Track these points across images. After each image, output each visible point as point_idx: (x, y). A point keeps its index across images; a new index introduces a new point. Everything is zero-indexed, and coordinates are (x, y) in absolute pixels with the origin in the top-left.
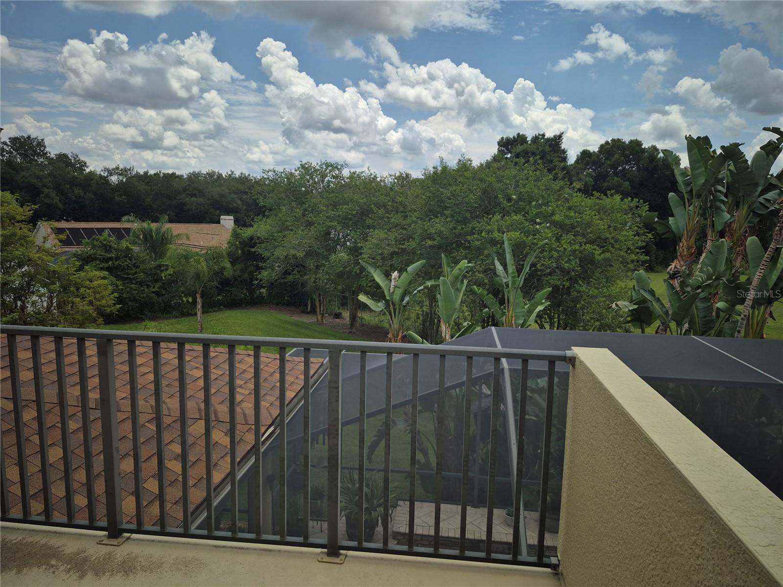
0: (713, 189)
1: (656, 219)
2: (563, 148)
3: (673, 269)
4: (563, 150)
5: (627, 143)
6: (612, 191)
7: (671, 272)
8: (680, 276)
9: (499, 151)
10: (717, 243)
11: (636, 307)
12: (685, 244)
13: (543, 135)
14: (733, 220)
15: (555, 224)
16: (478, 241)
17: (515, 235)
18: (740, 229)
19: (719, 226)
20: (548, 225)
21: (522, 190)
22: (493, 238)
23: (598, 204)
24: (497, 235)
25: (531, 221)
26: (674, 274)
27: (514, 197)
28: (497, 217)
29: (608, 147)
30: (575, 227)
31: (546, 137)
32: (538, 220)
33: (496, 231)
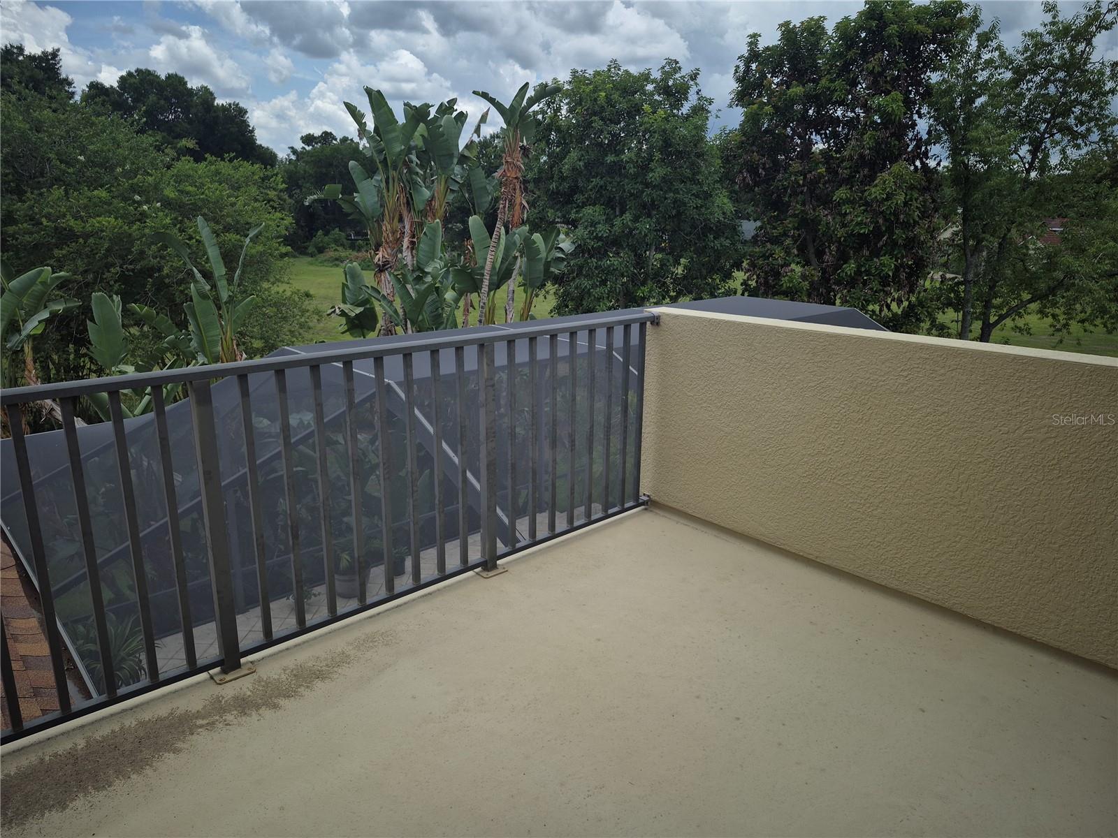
0: (407, 158)
1: (340, 196)
3: (381, 259)
4: (66, 80)
5: (163, 77)
6: (232, 155)
7: (380, 263)
8: (390, 267)
10: (433, 224)
11: (361, 309)
12: (389, 227)
13: (21, 49)
14: (433, 197)
15: (167, 204)
16: (31, 233)
17: (107, 221)
18: (440, 207)
19: (419, 204)
20: (159, 204)
21: (91, 147)
22: (65, 229)
23: (218, 173)
24: (72, 222)
25: (125, 199)
26: (384, 266)
27: (82, 158)
28: (58, 192)
29: (133, 80)
30: (200, 208)
31: (26, 53)
32: (137, 198)
33: (68, 217)
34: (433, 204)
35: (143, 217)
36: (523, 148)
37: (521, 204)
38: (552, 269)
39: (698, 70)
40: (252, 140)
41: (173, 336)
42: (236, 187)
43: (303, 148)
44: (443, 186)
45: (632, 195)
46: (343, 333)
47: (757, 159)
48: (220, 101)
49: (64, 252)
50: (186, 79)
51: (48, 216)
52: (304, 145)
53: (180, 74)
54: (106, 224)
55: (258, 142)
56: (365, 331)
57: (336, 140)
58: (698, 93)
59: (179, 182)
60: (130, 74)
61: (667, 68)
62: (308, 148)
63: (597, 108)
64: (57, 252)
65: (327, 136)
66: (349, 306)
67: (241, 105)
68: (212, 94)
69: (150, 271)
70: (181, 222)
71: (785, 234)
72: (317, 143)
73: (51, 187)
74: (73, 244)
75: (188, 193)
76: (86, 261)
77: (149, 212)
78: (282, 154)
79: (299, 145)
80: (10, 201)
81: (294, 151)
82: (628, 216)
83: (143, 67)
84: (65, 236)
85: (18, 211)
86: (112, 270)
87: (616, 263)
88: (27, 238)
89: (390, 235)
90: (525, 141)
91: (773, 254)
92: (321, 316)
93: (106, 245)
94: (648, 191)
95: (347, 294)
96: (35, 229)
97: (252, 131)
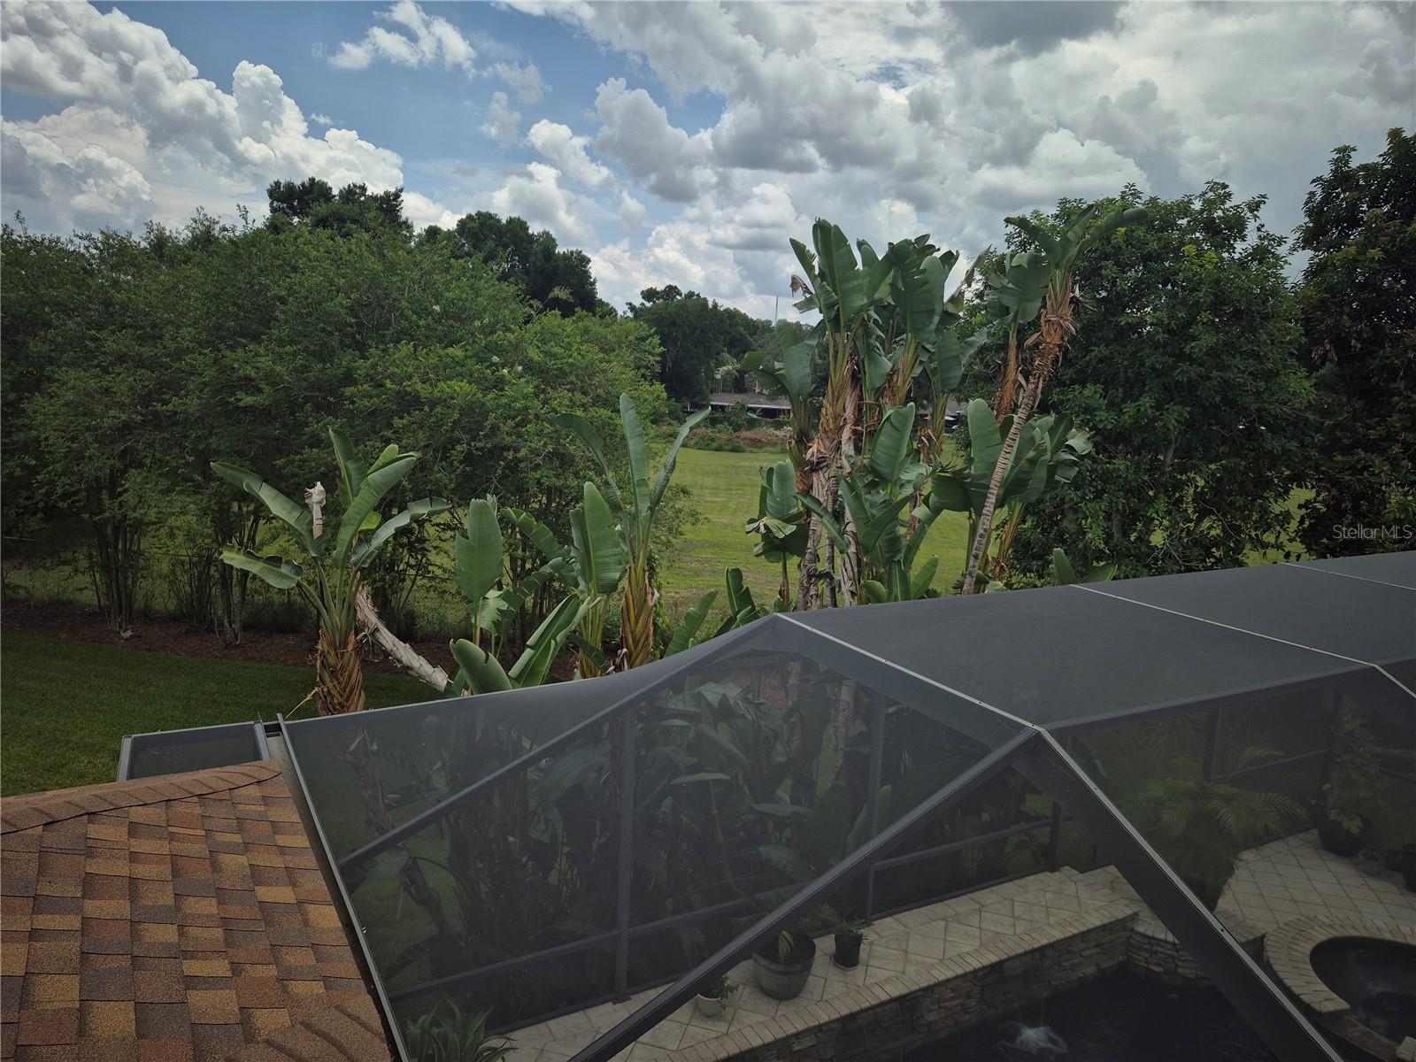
0: (865, 315)
1: (761, 367)
2: (403, 218)
3: (815, 454)
4: (405, 223)
5: (504, 222)
7: (815, 460)
8: (827, 465)
9: (273, 210)
10: (904, 409)
11: (795, 527)
12: (830, 410)
13: (363, 188)
14: (894, 371)
15: (530, 367)
16: (371, 397)
17: (461, 387)
18: (903, 384)
19: (873, 378)
20: (520, 368)
21: (448, 295)
22: (410, 394)
23: (586, 331)
24: (419, 387)
25: (481, 360)
26: (818, 463)
27: (437, 308)
28: (406, 348)
29: (472, 225)
30: (566, 375)
31: (369, 193)
32: (495, 359)
33: (415, 379)
34: (895, 379)
35: (499, 384)
36: (1074, 301)
37: (1016, 381)
38: (1057, 478)
39: (1264, 197)
40: (592, 293)
41: (561, 558)
42: (606, 349)
43: (643, 304)
44: (910, 355)
45: (1154, 369)
46: (757, 556)
47: (1348, 325)
48: (560, 250)
49: (405, 421)
50: (528, 224)
51: (392, 377)
52: (643, 301)
53: (523, 218)
54: (458, 390)
55: (599, 296)
56: (787, 554)
57: (680, 295)
58: (1259, 230)
59: (544, 341)
60: (470, 217)
61: (1211, 195)
62: (648, 305)
63: (1109, 249)
64: (397, 422)
65: (671, 291)
66: (776, 522)
67: (584, 253)
68: (554, 240)
69: (499, 451)
70: (544, 391)
71: (1390, 437)
72: (658, 299)
73: (398, 341)
74: (417, 412)
75: (554, 356)
76: (427, 434)
77: (508, 377)
78: (622, 310)
79: (638, 301)
80: (351, 357)
81: (632, 308)
82: (1146, 402)
83: (484, 210)
84: (409, 403)
85: (358, 369)
86: (458, 448)
87: (1122, 468)
88: (366, 402)
89: (831, 421)
90: (1077, 291)
91: (1370, 466)
92: (697, 520)
93: (456, 416)
94: (1184, 366)
95: (768, 502)
96: (375, 392)
97: (593, 284)
